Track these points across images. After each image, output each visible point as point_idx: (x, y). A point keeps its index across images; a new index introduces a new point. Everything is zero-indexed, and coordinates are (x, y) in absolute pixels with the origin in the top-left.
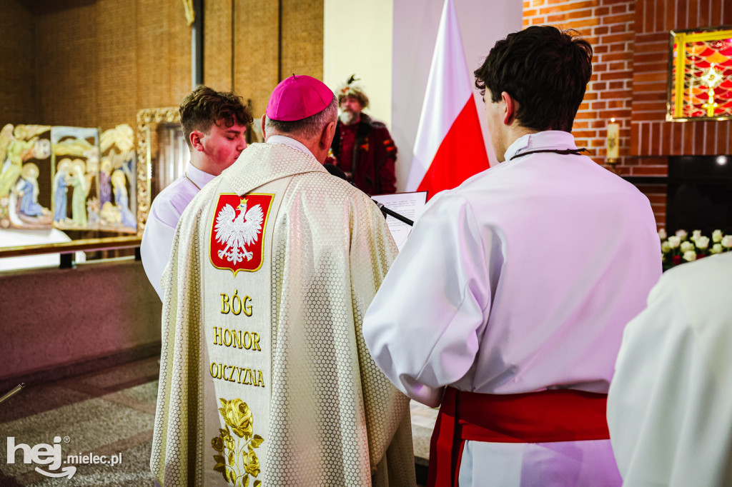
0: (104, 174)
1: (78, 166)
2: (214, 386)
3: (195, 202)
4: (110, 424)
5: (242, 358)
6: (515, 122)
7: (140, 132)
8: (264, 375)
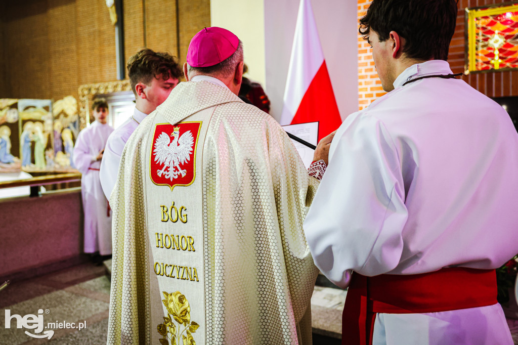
0: (56, 132)
1: (38, 127)
2: (158, 282)
3: (136, 133)
4: (72, 310)
5: (180, 258)
6: (403, 56)
7: (80, 101)
8: (198, 272)
